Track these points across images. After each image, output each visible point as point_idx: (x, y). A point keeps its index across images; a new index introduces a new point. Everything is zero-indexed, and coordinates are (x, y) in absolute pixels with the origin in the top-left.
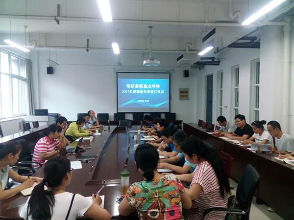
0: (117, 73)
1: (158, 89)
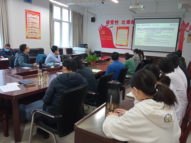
0: (135, 19)
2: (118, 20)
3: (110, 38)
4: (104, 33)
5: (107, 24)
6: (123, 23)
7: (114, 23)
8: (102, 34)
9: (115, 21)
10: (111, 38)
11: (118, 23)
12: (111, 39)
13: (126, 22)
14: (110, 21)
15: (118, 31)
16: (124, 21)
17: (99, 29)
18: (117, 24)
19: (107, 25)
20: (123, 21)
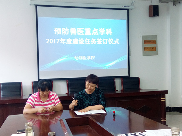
1: (109, 37)
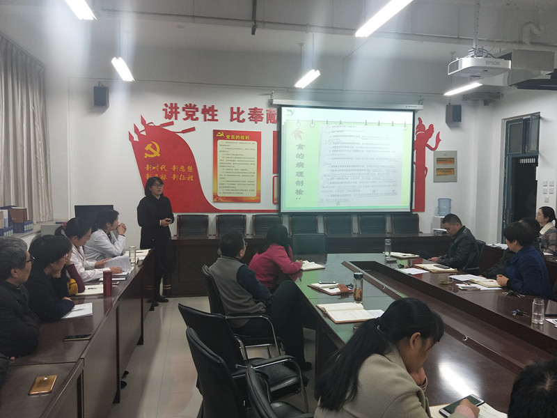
0: (280, 107)
2: (213, 106)
3: (186, 174)
4: (157, 154)
5: (167, 117)
6: (235, 116)
7: (199, 115)
8: (147, 155)
9: (200, 108)
10: (191, 174)
11: (213, 115)
12: (191, 178)
13: (245, 116)
14: (181, 105)
15: (219, 148)
16: (238, 108)
17: (131, 138)
18: (213, 120)
19: (168, 121)
20: (235, 110)
